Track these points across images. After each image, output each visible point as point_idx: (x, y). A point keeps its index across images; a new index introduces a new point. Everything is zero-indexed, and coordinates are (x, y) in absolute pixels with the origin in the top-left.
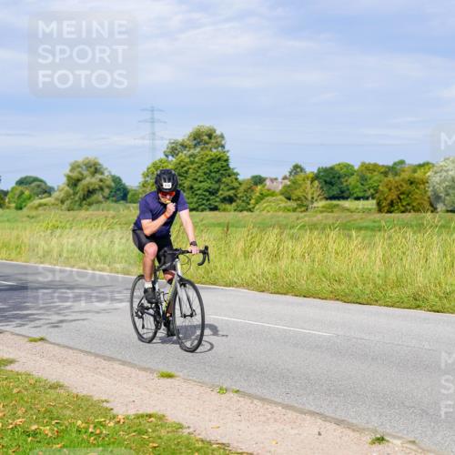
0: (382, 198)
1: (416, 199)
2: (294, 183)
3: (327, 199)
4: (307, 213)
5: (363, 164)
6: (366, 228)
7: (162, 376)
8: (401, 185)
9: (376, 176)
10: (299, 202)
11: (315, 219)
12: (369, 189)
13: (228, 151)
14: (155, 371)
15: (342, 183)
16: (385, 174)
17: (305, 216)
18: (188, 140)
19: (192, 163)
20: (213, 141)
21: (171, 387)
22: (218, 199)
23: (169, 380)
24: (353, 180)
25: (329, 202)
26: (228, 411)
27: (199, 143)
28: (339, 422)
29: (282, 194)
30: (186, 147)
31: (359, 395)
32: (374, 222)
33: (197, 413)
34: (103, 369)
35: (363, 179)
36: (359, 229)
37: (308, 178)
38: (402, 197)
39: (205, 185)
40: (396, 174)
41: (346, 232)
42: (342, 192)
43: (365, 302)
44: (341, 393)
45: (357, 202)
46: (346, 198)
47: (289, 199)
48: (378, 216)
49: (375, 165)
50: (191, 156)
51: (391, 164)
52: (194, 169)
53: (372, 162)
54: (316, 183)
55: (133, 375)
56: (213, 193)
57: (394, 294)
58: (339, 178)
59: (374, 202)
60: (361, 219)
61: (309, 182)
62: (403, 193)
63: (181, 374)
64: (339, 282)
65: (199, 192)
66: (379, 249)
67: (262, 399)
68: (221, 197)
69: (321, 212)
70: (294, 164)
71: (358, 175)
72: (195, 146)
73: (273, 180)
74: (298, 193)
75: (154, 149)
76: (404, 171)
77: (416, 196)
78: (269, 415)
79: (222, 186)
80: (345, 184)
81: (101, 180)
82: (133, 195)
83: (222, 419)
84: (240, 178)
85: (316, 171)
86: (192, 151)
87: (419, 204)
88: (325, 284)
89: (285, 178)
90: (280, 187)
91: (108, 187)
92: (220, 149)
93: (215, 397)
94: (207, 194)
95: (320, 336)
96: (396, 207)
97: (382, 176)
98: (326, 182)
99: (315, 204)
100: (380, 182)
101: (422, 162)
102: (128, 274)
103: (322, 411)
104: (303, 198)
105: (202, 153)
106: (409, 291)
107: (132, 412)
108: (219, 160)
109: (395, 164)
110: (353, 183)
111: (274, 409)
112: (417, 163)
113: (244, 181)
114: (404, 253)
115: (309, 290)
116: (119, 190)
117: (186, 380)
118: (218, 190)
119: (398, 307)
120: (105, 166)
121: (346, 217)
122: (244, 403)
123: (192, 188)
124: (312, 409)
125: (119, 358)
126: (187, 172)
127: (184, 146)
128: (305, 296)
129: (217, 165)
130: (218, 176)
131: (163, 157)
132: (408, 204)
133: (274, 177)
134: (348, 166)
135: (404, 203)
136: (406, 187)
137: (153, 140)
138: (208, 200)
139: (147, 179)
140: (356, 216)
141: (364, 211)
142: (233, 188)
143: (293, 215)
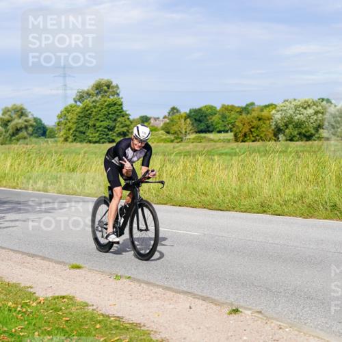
0: (238, 131)
1: (263, 131)
2: (172, 121)
3: (196, 132)
4: (182, 144)
5: (223, 106)
6: (226, 154)
7: (73, 268)
8: (252, 122)
9: (233, 115)
10: (176, 135)
11: (187, 148)
12: (228, 125)
13: (122, 98)
14: (67, 264)
15: (208, 120)
16: (240, 113)
17: (181, 145)
18: (92, 89)
19: (95, 107)
20: (111, 90)
21: (79, 276)
22: (114, 134)
23: (78, 270)
24: (216, 118)
25: (198, 135)
26: (121, 293)
27: (100, 92)
28: (204, 299)
29: (163, 129)
30: (90, 95)
31: (220, 278)
32: (232, 149)
33: (99, 295)
34: (28, 263)
35: (224, 117)
36: (221, 154)
37: (182, 117)
38: (253, 130)
39: (105, 124)
40: (248, 113)
41: (210, 157)
42: (208, 127)
43: (225, 209)
44: (206, 277)
45: (219, 134)
46: (211, 132)
47: (168, 133)
48: (234, 145)
49: (233, 106)
50: (93, 102)
51: (244, 105)
52: (96, 112)
53: (230, 104)
54: (188, 120)
55: (51, 267)
56: (111, 129)
57: (246, 202)
58: (205, 116)
59: (232, 134)
60: (223, 147)
61: (183, 120)
62: (253, 127)
63: (86, 265)
64: (205, 194)
65: (100, 129)
66: (235, 169)
67: (148, 283)
68: (117, 132)
69: (192, 142)
70: (172, 107)
71: (220, 114)
72: (97, 94)
73: (156, 119)
74: (175, 128)
75: (66, 97)
76: (254, 110)
77: (263, 129)
78: (153, 295)
79: (118, 124)
80: (210, 121)
81: (26, 121)
82: (51, 132)
83: (118, 299)
84: (131, 118)
85: (188, 112)
86: (94, 98)
87: (265, 135)
88: (195, 196)
89: (165, 117)
90: (162, 124)
91: (32, 126)
92: (116, 96)
93: (112, 283)
94: (106, 130)
95: (191, 235)
96: (248, 138)
97: (238, 115)
98: (195, 119)
99: (188, 137)
100: (236, 119)
101: (267, 104)
102: (47, 192)
103: (192, 290)
104: (179, 132)
105: (103, 99)
106: (257, 200)
107: (50, 295)
108: (115, 104)
109: (247, 105)
110: (216, 120)
111: (157, 290)
112: (264, 104)
113: (134, 120)
114: (253, 172)
115: (183, 201)
116: (40, 128)
117: (90, 270)
118: (114, 127)
119: (250, 212)
120: (29, 111)
121: (211, 146)
122: (134, 286)
123: (94, 125)
124: (185, 289)
125: (40, 254)
126: (90, 114)
127: (89, 94)
128: (180, 206)
129: (114, 108)
130: (114, 117)
131: (73, 102)
132: (257, 135)
133: (157, 117)
134: (211, 107)
135: (255, 135)
136: (255, 123)
137: (65, 90)
138: (107, 135)
139: (61, 120)
140: (218, 145)
141: (224, 141)
142: (126, 126)
143: (171, 145)
